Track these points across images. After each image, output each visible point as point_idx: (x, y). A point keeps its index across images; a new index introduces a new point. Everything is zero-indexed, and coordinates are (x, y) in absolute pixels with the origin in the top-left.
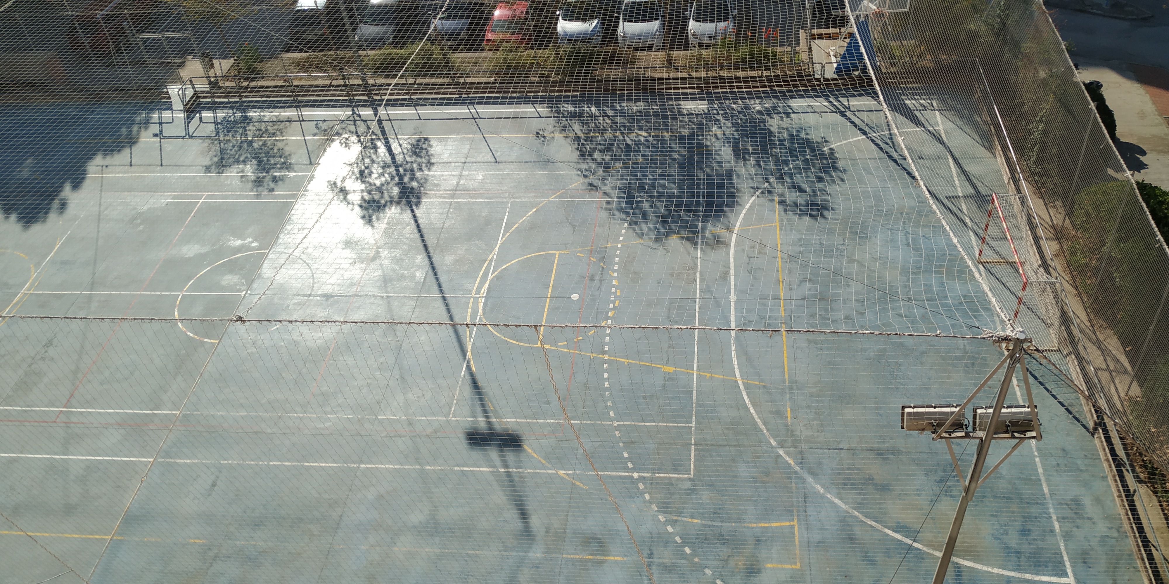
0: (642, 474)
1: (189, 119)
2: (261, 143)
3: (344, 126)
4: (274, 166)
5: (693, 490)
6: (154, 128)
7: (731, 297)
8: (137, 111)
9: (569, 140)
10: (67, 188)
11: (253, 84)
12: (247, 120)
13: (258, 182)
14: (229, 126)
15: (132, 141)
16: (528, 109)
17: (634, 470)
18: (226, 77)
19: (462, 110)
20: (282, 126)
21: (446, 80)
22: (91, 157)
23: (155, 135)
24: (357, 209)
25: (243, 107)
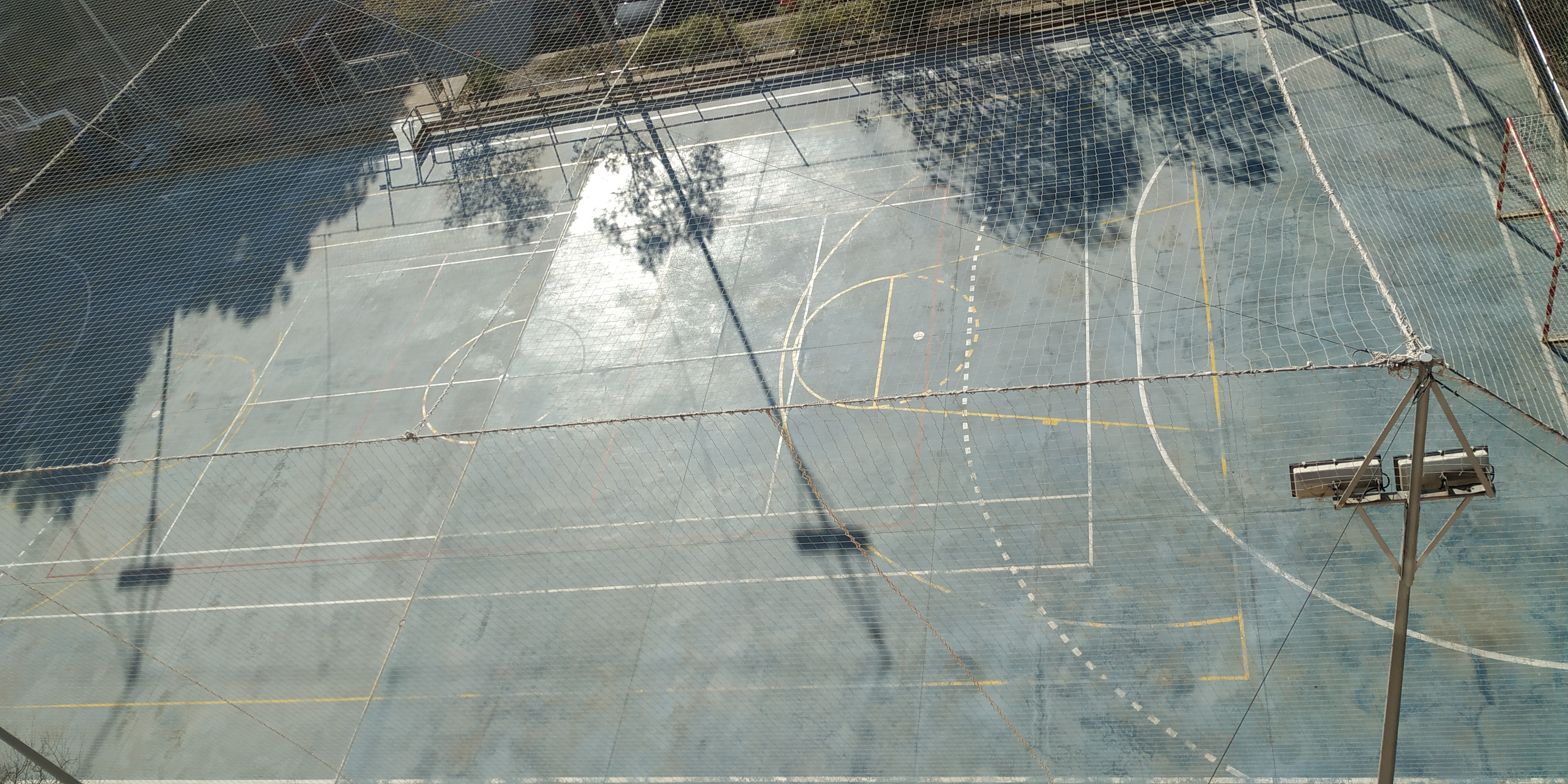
0: (1023, 568)
1: (420, 161)
2: (509, 181)
3: (608, 143)
4: (526, 209)
5: (1092, 584)
6: (382, 179)
7: (1134, 312)
8: (358, 160)
9: (901, 120)
10: (289, 268)
11: (493, 103)
12: (489, 153)
13: (511, 230)
14: (469, 163)
15: (358, 199)
16: (844, 86)
17: (1011, 562)
18: (460, 100)
19: (757, 100)
20: (531, 154)
21: (734, 63)
22: (312, 225)
23: (383, 187)
24: (634, 250)
25: (484, 136)
